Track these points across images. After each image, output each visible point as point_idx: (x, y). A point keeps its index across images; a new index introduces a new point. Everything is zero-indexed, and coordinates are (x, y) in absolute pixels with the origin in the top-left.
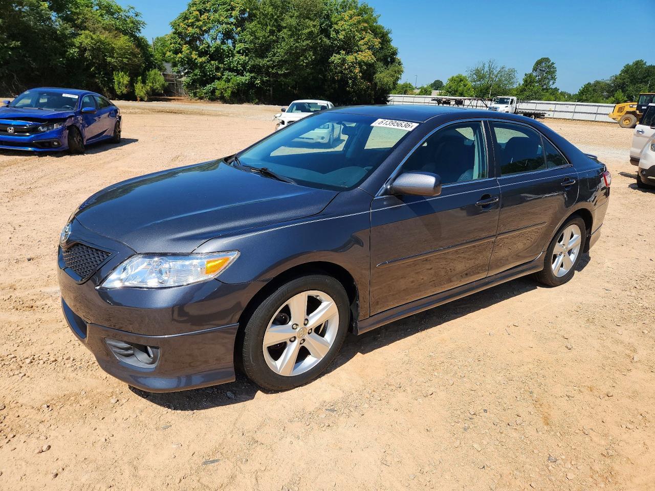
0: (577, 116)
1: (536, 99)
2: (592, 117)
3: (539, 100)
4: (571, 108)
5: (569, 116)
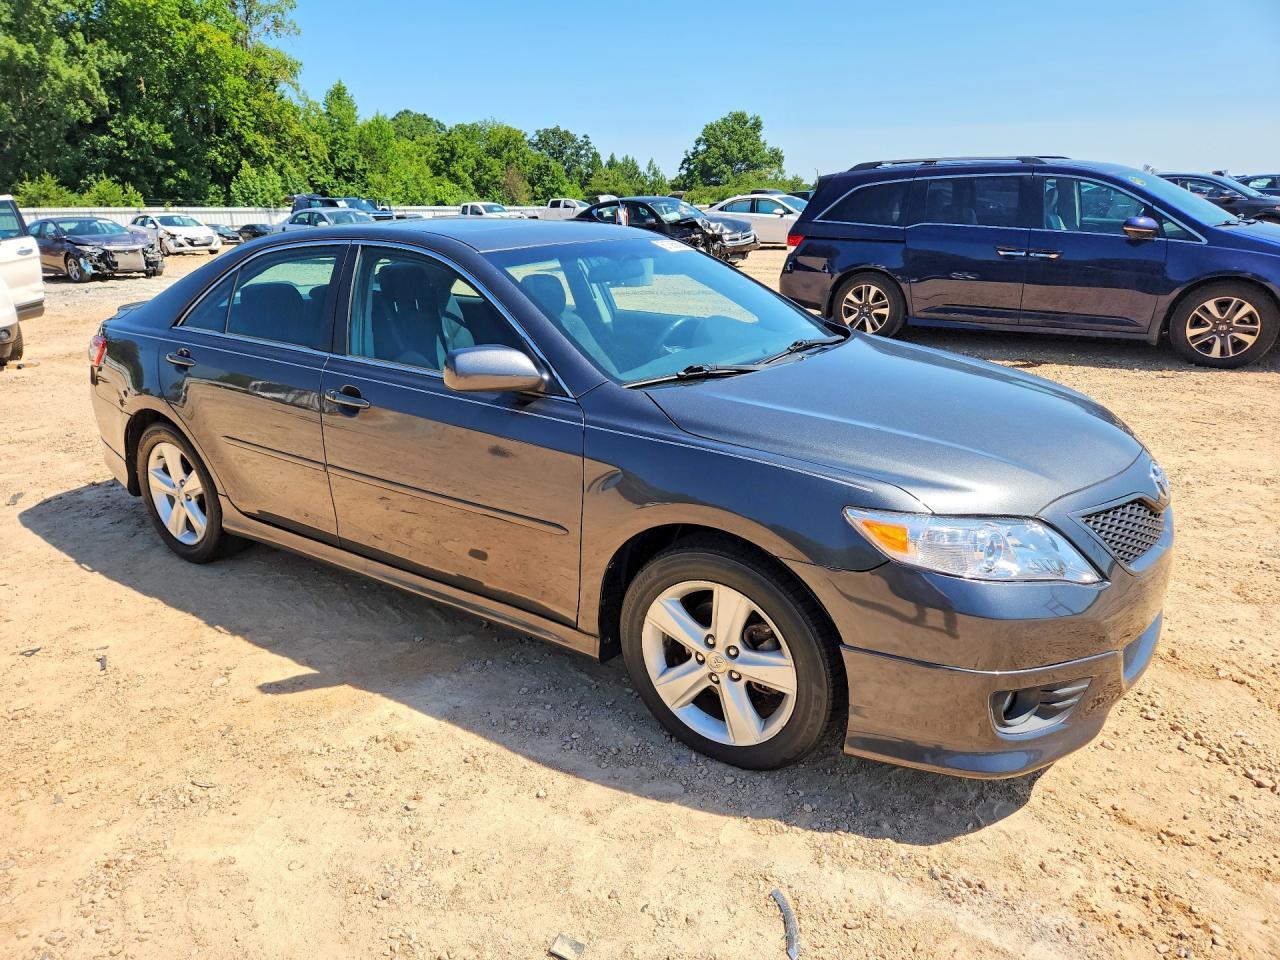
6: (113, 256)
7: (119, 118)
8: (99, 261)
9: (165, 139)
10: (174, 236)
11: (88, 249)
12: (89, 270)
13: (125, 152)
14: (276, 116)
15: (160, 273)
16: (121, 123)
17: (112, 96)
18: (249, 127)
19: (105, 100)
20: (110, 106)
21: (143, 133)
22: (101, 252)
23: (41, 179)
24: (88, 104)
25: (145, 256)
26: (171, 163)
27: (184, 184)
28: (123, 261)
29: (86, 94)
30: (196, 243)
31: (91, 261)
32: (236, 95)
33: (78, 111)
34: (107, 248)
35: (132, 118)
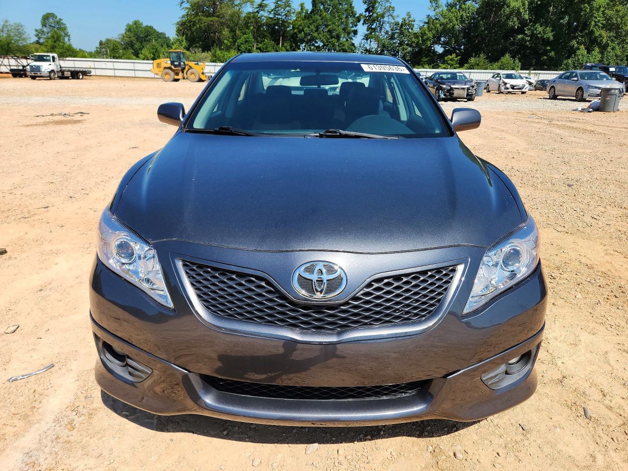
0: (118, 73)
1: (71, 56)
2: (132, 74)
3: (74, 57)
4: (110, 65)
5: (111, 73)
6: (453, 90)
7: (531, 25)
8: (447, 92)
9: (550, 35)
10: (506, 83)
11: (444, 86)
12: (442, 96)
13: (528, 43)
14: (619, 19)
15: (473, 100)
16: (531, 28)
17: (531, 14)
18: (599, 27)
19: (527, 17)
20: (530, 20)
21: (540, 33)
22: (449, 88)
23: (479, 56)
24: (518, 19)
25: (468, 91)
26: (549, 48)
27: (551, 59)
28: (456, 93)
29: (518, 14)
30: (515, 88)
31: (444, 92)
32: (598, 10)
33: (514, 22)
34: (452, 86)
35: (538, 25)
